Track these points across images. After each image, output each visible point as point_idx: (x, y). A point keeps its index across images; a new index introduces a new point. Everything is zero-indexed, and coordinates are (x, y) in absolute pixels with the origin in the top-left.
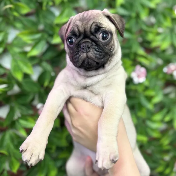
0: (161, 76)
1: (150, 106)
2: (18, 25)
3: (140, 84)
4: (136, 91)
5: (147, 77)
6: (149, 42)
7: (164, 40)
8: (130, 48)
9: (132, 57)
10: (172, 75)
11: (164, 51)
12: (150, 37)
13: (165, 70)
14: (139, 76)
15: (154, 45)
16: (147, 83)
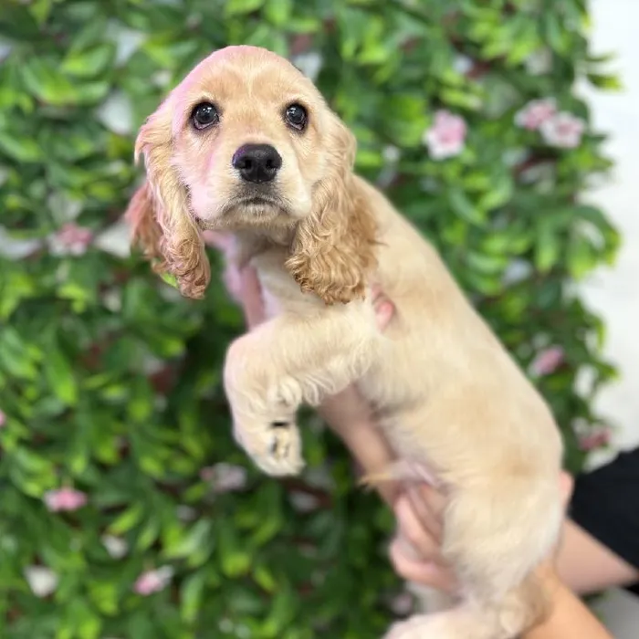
0: (510, 136)
1: (475, 215)
2: (138, 20)
3: (449, 160)
4: (441, 180)
5: (467, 141)
6: (479, 46)
7: (518, 36)
8: (425, 62)
9: (430, 87)
10: (537, 133)
11: (521, 67)
12: (480, 30)
13: (522, 118)
14: (445, 139)
15: (492, 51)
16: (469, 157)
